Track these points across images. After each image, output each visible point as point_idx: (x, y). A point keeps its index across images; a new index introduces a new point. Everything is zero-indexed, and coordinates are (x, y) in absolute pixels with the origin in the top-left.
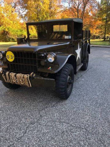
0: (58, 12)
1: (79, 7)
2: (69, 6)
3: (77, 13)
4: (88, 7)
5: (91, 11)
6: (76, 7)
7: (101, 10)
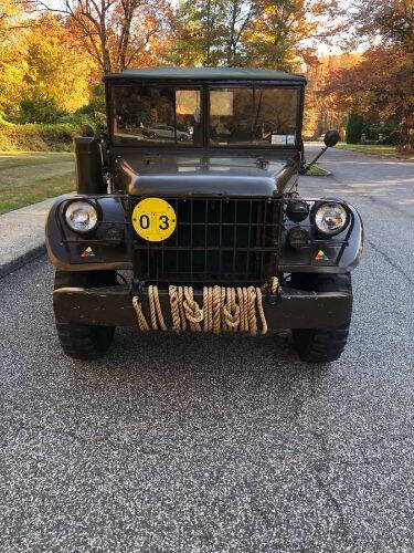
0: (14, 24)
1: (108, 16)
2: (65, 8)
3: (98, 38)
4: (138, 21)
5: (151, 38)
6: (95, 15)
7: (186, 36)
